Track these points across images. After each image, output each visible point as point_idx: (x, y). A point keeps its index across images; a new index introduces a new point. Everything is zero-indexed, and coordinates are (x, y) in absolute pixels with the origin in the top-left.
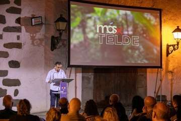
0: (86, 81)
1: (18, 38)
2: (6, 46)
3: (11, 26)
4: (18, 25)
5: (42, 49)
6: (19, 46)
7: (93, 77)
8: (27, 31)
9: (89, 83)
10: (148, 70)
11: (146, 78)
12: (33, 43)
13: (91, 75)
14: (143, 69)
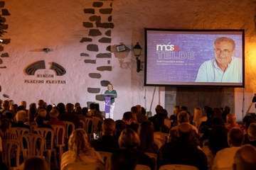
0: (169, 98)
1: (109, 62)
2: (98, 69)
3: (103, 52)
4: (109, 52)
5: (129, 71)
6: (109, 69)
7: (175, 94)
8: (116, 56)
9: (172, 99)
10: (236, 89)
11: (233, 97)
12: (121, 67)
13: (174, 93)
14: (231, 88)
